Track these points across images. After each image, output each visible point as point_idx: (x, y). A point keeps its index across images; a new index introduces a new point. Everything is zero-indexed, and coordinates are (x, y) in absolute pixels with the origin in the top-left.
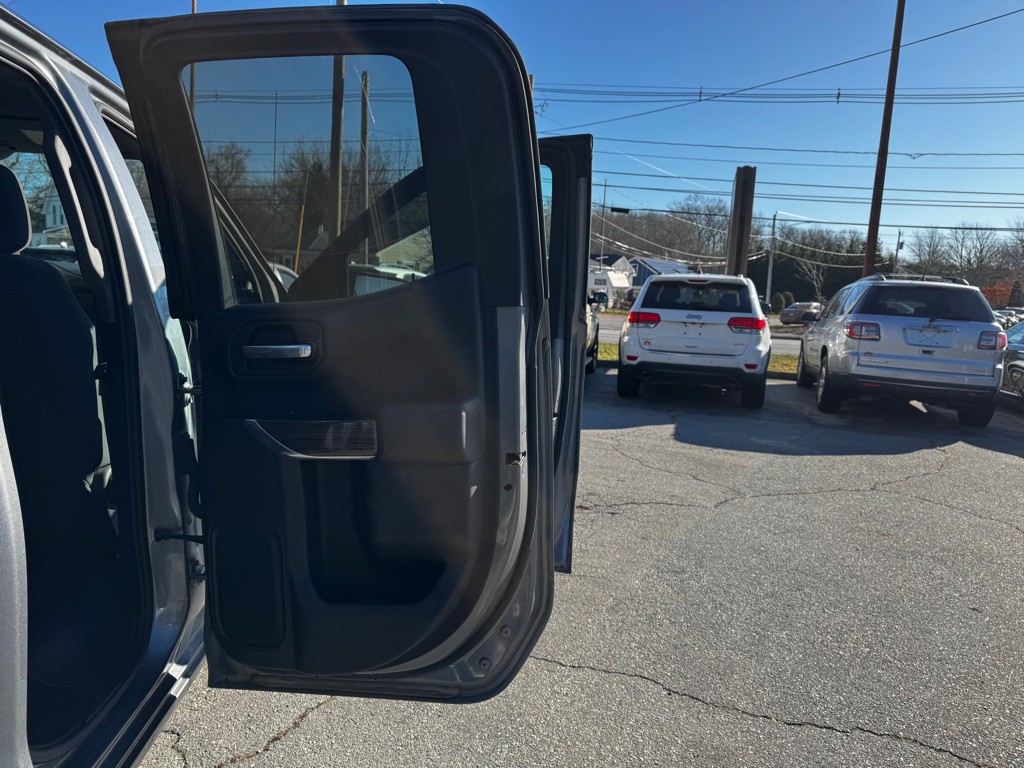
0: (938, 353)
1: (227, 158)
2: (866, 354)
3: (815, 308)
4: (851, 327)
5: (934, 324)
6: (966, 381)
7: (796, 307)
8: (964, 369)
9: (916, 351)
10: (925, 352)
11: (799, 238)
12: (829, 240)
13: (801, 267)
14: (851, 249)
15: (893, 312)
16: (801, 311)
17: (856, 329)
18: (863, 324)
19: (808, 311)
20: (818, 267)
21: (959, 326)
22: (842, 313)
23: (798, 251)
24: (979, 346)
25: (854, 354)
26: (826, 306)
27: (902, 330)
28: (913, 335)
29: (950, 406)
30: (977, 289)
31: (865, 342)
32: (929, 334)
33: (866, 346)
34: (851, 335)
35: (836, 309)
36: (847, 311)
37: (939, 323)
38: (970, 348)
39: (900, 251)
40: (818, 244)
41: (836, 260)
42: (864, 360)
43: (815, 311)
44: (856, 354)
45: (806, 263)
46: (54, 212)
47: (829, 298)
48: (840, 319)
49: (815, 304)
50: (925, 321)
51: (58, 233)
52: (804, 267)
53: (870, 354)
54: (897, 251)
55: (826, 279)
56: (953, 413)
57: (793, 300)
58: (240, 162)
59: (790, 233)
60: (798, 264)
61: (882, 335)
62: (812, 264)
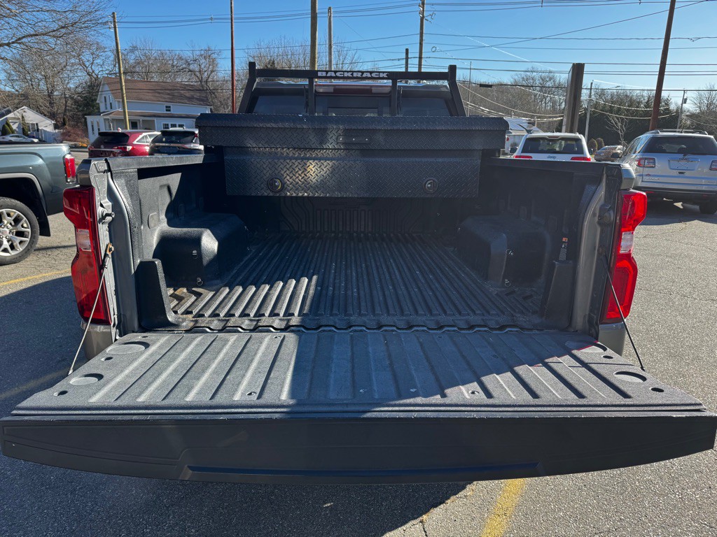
0: (687, 173)
1: (205, 58)
2: (647, 175)
3: (619, 149)
4: (639, 160)
5: (686, 157)
6: (704, 188)
7: (606, 149)
8: (703, 182)
9: (675, 173)
10: (680, 173)
11: (609, 97)
12: (631, 98)
13: (610, 121)
14: (647, 105)
15: (664, 151)
16: (609, 152)
17: (642, 162)
18: (646, 159)
19: (614, 151)
20: (622, 119)
21: (700, 158)
22: (634, 153)
23: (608, 108)
24: (711, 169)
25: (640, 175)
26: (627, 148)
27: (667, 162)
28: (675, 164)
29: (695, 203)
30: (712, 137)
31: (647, 169)
32: (683, 163)
33: (647, 171)
34: (639, 165)
35: (633, 150)
36: (638, 151)
37: (688, 156)
38: (706, 170)
39: (684, 105)
40: (623, 102)
41: (636, 113)
42: (646, 178)
43: (619, 151)
44: (642, 175)
45: (613, 118)
46: (105, 101)
47: (629, 143)
48: (634, 155)
49: (619, 147)
50: (681, 156)
51: (111, 115)
52: (612, 121)
53: (649, 175)
54: (682, 105)
55: (627, 129)
56: (697, 207)
57: (603, 144)
58: (214, 60)
59: (602, 93)
60: (608, 118)
61: (656, 164)
62: (618, 118)
